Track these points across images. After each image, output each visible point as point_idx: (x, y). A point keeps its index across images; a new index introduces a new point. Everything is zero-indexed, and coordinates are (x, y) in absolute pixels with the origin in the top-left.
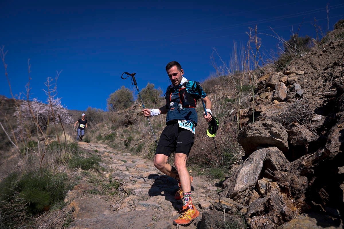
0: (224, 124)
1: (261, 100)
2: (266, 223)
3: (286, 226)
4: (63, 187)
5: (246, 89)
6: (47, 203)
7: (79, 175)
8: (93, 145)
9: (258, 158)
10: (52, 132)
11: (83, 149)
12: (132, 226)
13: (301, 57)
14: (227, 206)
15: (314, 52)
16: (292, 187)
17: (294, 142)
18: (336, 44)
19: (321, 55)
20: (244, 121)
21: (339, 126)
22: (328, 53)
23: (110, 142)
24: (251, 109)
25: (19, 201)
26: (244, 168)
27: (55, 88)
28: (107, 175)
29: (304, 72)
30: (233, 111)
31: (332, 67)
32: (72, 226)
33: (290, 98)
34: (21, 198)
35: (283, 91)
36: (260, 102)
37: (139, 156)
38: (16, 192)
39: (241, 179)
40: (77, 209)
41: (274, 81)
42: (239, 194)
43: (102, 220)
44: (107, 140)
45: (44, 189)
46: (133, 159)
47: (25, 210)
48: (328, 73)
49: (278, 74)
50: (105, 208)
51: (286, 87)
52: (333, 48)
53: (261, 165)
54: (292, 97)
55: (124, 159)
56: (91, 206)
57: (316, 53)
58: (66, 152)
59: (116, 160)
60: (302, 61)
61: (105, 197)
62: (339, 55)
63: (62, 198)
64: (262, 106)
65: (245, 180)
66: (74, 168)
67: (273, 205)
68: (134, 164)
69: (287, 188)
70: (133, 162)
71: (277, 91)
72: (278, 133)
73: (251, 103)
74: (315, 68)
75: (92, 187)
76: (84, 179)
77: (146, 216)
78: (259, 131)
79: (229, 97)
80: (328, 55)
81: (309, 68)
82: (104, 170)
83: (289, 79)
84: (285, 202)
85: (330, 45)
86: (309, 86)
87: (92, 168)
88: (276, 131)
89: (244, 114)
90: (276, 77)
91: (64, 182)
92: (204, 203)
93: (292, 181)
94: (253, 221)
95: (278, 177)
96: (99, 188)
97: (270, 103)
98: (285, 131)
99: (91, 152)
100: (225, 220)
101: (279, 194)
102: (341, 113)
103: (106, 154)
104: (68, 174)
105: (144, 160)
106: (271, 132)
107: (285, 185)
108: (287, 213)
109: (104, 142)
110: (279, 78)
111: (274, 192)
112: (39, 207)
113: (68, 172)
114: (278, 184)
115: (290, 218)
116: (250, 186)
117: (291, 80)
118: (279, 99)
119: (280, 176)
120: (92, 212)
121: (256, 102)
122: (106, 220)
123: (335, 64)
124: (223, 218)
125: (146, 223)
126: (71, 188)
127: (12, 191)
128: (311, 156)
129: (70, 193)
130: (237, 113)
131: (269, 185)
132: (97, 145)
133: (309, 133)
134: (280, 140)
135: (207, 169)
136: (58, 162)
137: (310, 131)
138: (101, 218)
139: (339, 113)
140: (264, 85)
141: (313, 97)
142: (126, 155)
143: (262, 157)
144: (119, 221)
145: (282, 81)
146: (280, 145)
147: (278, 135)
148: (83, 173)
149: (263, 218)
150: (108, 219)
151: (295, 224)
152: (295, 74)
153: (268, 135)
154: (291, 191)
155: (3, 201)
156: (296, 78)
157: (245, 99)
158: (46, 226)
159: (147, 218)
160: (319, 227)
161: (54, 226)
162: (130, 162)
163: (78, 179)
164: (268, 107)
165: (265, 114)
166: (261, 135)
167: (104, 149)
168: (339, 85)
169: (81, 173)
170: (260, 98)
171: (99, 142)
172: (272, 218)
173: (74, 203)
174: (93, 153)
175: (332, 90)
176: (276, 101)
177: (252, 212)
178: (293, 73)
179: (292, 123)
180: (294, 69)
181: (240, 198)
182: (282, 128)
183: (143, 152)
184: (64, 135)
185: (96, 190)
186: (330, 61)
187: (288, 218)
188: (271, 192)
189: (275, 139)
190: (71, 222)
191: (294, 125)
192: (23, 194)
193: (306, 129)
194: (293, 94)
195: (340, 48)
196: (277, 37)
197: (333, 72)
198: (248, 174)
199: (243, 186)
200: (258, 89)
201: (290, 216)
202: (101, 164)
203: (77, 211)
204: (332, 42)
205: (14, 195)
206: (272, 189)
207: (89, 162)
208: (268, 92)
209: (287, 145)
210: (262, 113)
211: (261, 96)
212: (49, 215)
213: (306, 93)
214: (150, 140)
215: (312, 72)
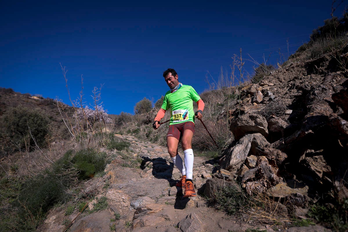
0: (218, 120)
1: (244, 103)
2: (258, 187)
3: (274, 189)
4: (103, 161)
5: (232, 97)
6: (92, 171)
7: (115, 153)
8: (124, 136)
9: (247, 140)
10: (97, 127)
11: (118, 138)
12: (153, 190)
13: (271, 74)
14: (226, 175)
15: (280, 71)
16: (277, 160)
17: (272, 130)
18: (295, 65)
19: (285, 72)
20: (232, 118)
21: (311, 114)
22: (290, 71)
23: (136, 134)
24: (237, 109)
25: (73, 170)
26: (237, 148)
27: (100, 94)
28: (135, 155)
29: (273, 84)
30: (223, 111)
31: (293, 80)
32: (110, 189)
33: (265, 101)
34: (74, 167)
35: (260, 97)
36: (243, 104)
37: (156, 144)
38: (71, 163)
39: (235, 156)
40: (114, 177)
41: (253, 90)
42: (234, 166)
43: (131, 185)
44: (134, 133)
45: (91, 162)
46: (152, 145)
47: (77, 177)
48: (291, 84)
49: (255, 85)
50: (133, 177)
51: (262, 94)
52: (293, 68)
53: (250, 145)
54: (267, 100)
55: (146, 145)
56: (123, 175)
57: (281, 71)
58: (106, 138)
59: (140, 146)
60: (272, 76)
61: (133, 169)
62: (298, 73)
63: (103, 169)
64: (245, 107)
65: (238, 156)
66: (111, 149)
67: (263, 174)
68: (153, 149)
69: (274, 160)
70: (153, 147)
71: (255, 97)
72: (262, 123)
73: (236, 105)
74: (281, 82)
75: (123, 162)
76: (119, 156)
77: (163, 183)
78: (247, 121)
79: (219, 103)
80: (290, 73)
81: (277, 82)
82: (132, 151)
83: (263, 89)
84: (273, 171)
85: (291, 66)
86: (278, 92)
87: (124, 149)
88: (260, 121)
89: (232, 113)
90: (254, 88)
91: (104, 158)
92: (206, 174)
93: (278, 155)
94: (248, 185)
95: (267, 152)
96: (129, 163)
97: (251, 105)
98: (266, 121)
99: (123, 140)
100: (224, 185)
101: (268, 165)
102: (311, 106)
103: (134, 141)
104: (107, 153)
105: (160, 147)
106: (256, 122)
107: (272, 158)
108: (275, 179)
109: (132, 134)
110: (256, 88)
111: (264, 163)
112: (87, 174)
113: (107, 152)
114: (266, 157)
115: (277, 183)
116: (242, 161)
117: (265, 89)
118: (257, 102)
119: (268, 151)
120: (124, 180)
121: (241, 105)
122: (134, 185)
123: (296, 78)
124: (223, 184)
125: (163, 188)
126: (109, 162)
127: (69, 162)
128: (289, 138)
129: (108, 166)
130: (227, 112)
131: (259, 158)
132: (127, 136)
133: (284, 122)
134: (262, 128)
135: (205, 152)
136: (100, 145)
137: (284, 121)
138: (130, 184)
139: (309, 106)
140: (245, 93)
141: (283, 99)
142: (147, 143)
143: (250, 140)
144: (143, 186)
145: (258, 90)
146: (262, 132)
147: (261, 124)
148: (118, 153)
149: (255, 183)
150: (135, 185)
151: (281, 187)
152: (267, 85)
153: (254, 124)
154: (276, 163)
155: (63, 169)
156: (268, 88)
157: (231, 103)
158: (92, 188)
159: (164, 184)
160: (298, 190)
161: (97, 188)
162: (150, 147)
163: (114, 156)
164: (249, 107)
165: (248, 112)
166: (248, 124)
167: (132, 139)
168: (305, 88)
169: (116, 152)
170: (243, 102)
171: (129, 134)
172: (263, 183)
173: (112, 172)
174: (124, 141)
175: (299, 92)
176: (255, 103)
177: (246, 179)
178: (266, 84)
179: (271, 116)
180: (266, 82)
181: (234, 170)
182: (264, 119)
183: (159, 141)
184: (105, 129)
185: (127, 164)
186: (291, 77)
187: (275, 183)
188: (261, 164)
189: (259, 127)
190: (109, 186)
191: (272, 117)
192: (75, 165)
193: (282, 120)
194: (267, 99)
195: (298, 68)
196: (253, 61)
197: (295, 83)
198: (240, 152)
199: (237, 160)
200: (241, 96)
201: (277, 181)
202: (130, 148)
203: (113, 178)
204: (292, 64)
205: (70, 165)
206: (262, 162)
207: (122, 145)
208: (249, 98)
209: (267, 131)
210: (245, 112)
211: (243, 101)
212: (94, 181)
213: (277, 97)
214: (164, 133)
215: (279, 84)
